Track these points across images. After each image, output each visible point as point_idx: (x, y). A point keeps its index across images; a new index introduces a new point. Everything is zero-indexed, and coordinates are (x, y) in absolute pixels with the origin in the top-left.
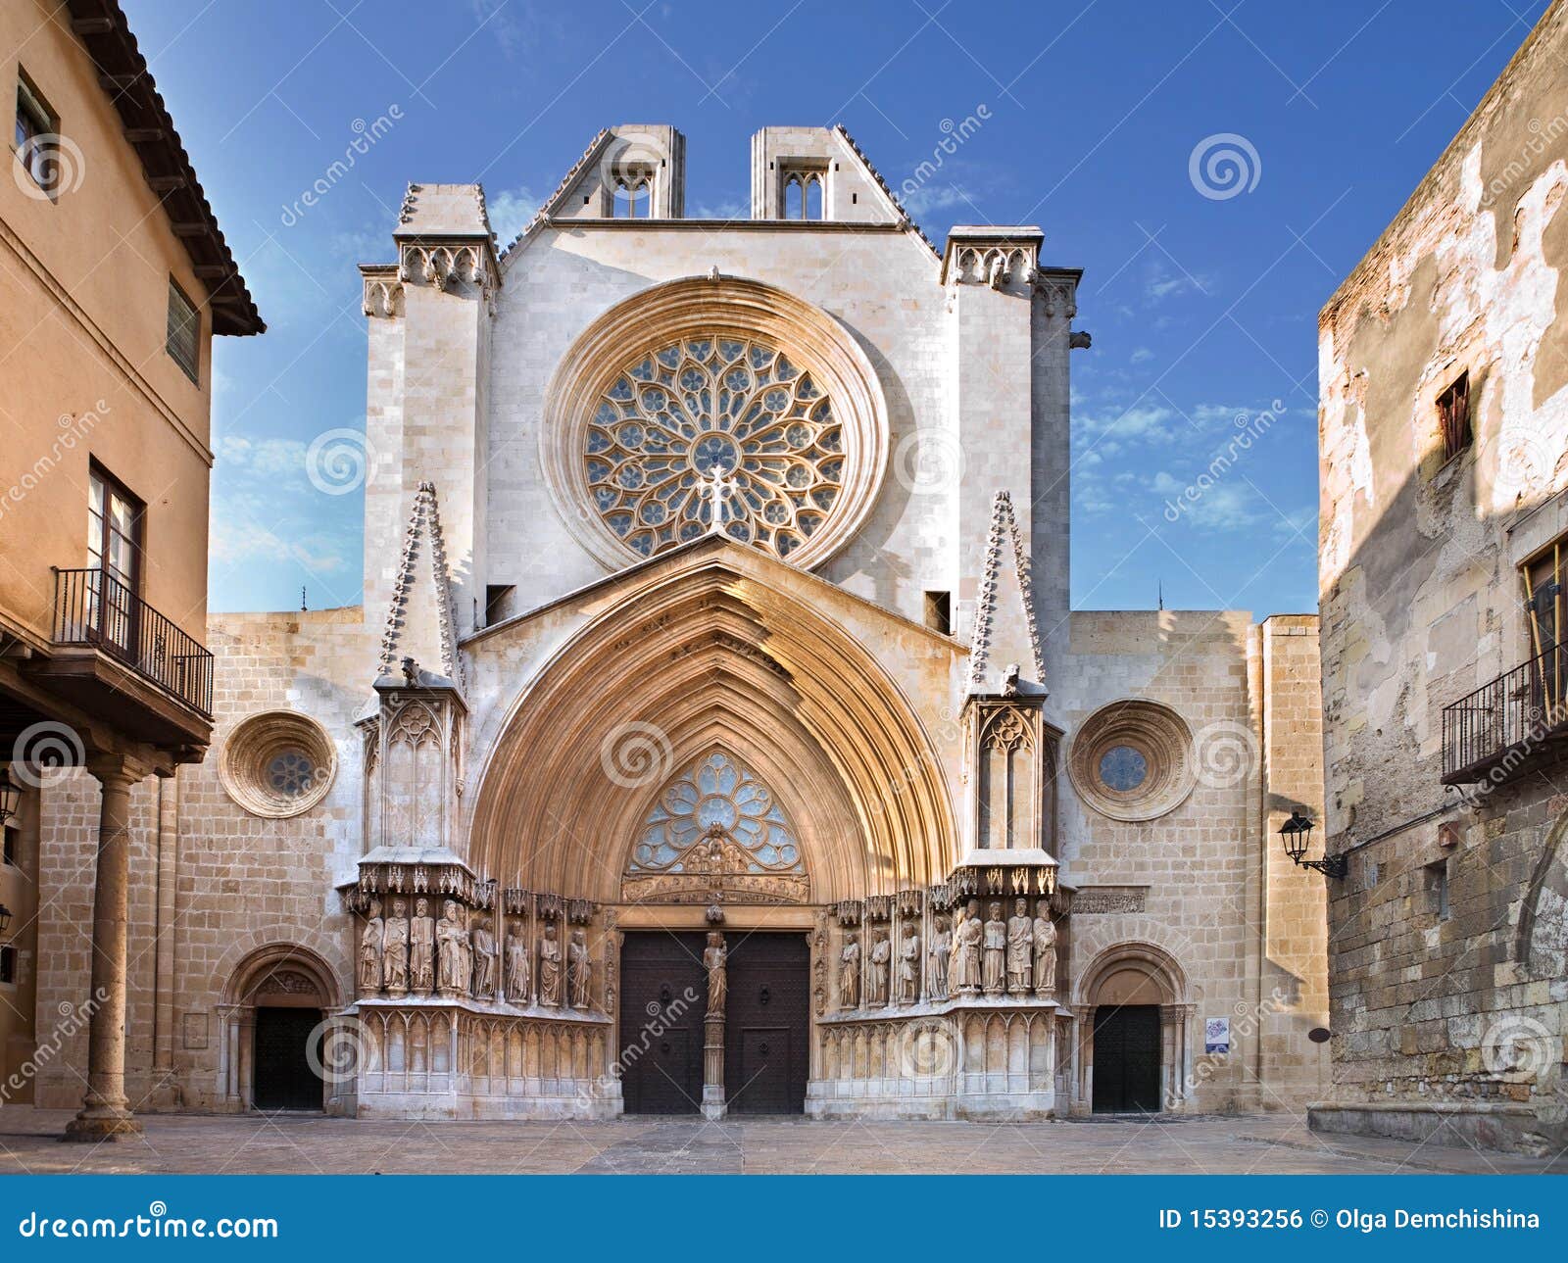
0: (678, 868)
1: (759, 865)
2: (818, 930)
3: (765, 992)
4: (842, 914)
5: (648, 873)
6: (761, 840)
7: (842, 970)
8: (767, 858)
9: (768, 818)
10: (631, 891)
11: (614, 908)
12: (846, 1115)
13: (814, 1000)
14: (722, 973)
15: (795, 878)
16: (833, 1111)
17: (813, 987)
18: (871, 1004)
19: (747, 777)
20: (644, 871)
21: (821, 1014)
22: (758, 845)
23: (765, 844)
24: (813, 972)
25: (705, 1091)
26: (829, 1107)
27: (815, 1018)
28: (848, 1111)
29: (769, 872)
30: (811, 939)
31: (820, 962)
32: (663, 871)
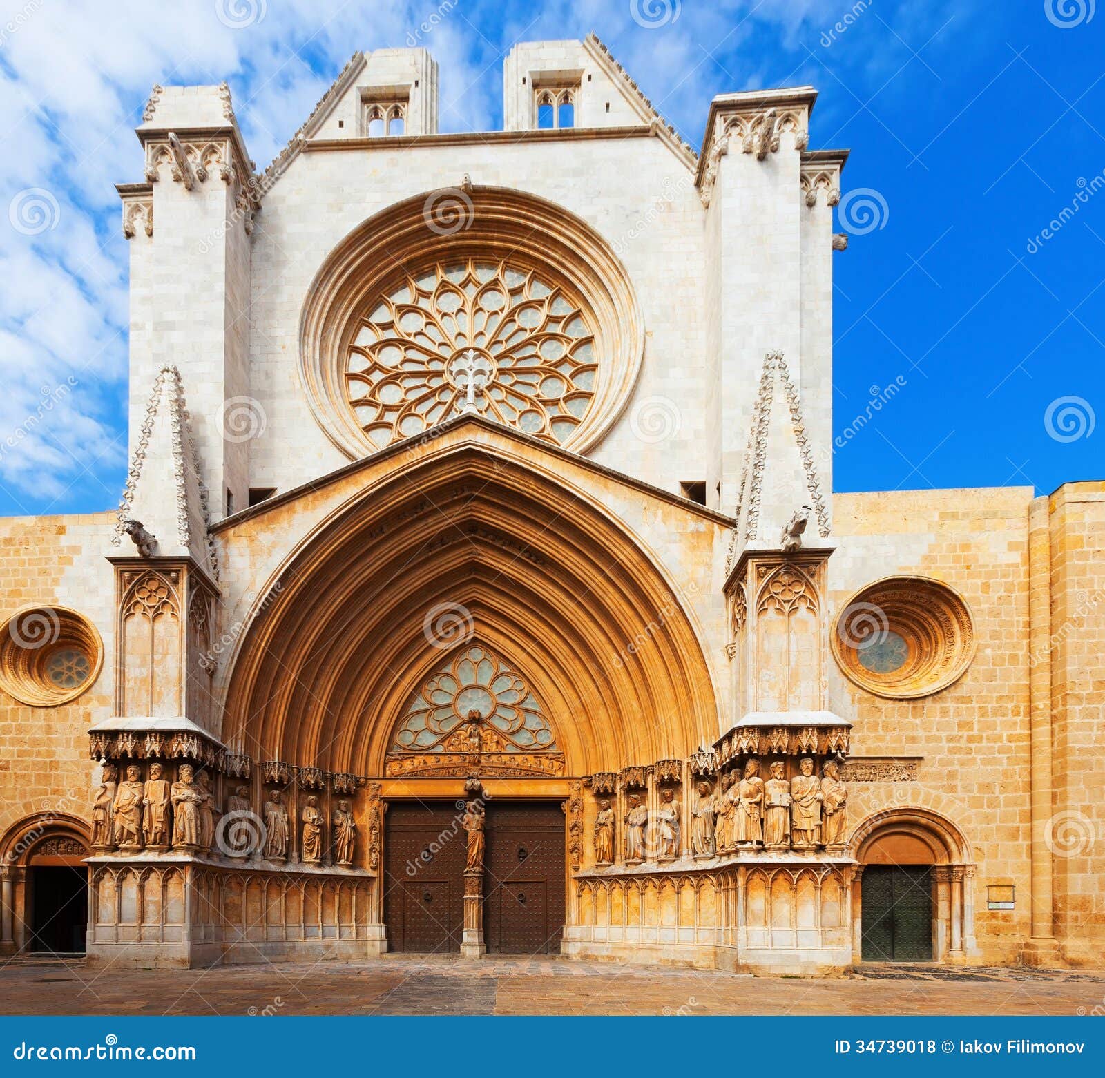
0: (439, 750)
1: (517, 746)
2: (573, 798)
3: (522, 850)
4: (597, 784)
5: (410, 754)
6: (517, 725)
7: (597, 832)
8: (523, 739)
9: (523, 706)
10: (395, 767)
11: (377, 782)
12: (603, 957)
13: (570, 859)
14: (480, 835)
15: (550, 756)
16: (589, 952)
17: (568, 846)
18: (628, 861)
19: (504, 668)
20: (406, 752)
21: (577, 869)
22: (513, 729)
23: (521, 728)
24: (568, 834)
25: (465, 934)
26: (586, 949)
27: (570, 873)
28: (605, 953)
29: (524, 751)
30: (566, 807)
31: (576, 825)
32: (426, 751)
